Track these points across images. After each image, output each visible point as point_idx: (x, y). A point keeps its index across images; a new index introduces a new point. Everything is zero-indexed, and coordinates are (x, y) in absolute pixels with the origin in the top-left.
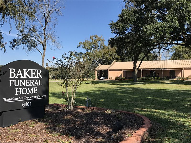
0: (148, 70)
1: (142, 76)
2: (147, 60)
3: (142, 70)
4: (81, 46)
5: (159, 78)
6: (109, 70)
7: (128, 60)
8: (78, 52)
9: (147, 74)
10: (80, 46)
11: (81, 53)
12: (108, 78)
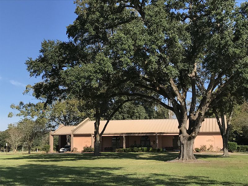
0: (135, 135)
1: (124, 146)
2: (148, 117)
3: (124, 135)
4: (30, 91)
5: (151, 149)
6: (72, 136)
7: (115, 117)
8: (26, 103)
9: (135, 142)
10: (27, 91)
11: (30, 105)
12: (71, 150)
